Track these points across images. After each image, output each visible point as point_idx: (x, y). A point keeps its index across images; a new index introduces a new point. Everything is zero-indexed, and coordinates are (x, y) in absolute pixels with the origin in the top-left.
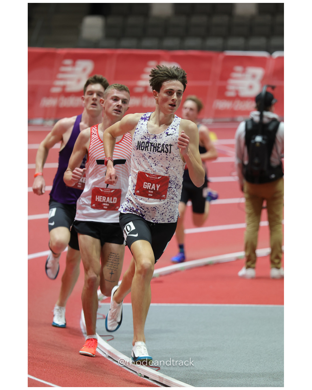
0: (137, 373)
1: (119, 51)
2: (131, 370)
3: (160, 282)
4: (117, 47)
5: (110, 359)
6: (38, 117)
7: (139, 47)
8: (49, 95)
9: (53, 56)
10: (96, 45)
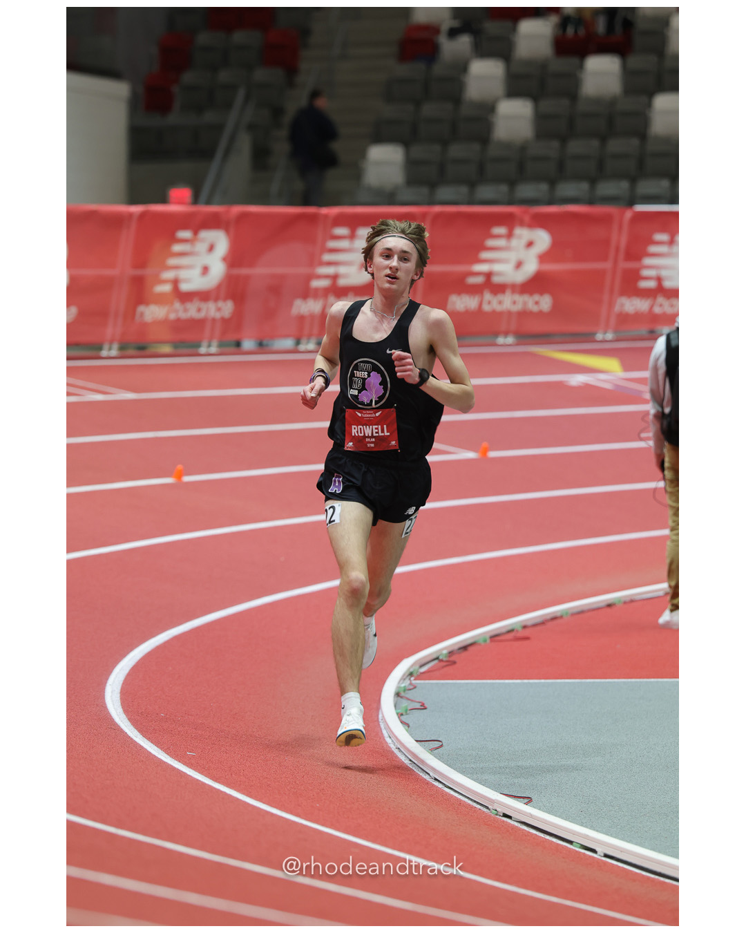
0: (489, 809)
1: (437, 209)
2: (478, 803)
3: (527, 638)
4: (432, 202)
5: (436, 784)
6: (286, 336)
7: (471, 202)
8: (306, 293)
9: (313, 219)
10: (389, 197)
